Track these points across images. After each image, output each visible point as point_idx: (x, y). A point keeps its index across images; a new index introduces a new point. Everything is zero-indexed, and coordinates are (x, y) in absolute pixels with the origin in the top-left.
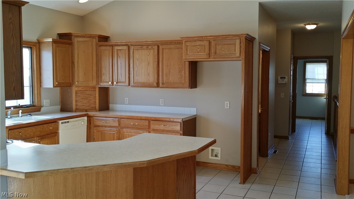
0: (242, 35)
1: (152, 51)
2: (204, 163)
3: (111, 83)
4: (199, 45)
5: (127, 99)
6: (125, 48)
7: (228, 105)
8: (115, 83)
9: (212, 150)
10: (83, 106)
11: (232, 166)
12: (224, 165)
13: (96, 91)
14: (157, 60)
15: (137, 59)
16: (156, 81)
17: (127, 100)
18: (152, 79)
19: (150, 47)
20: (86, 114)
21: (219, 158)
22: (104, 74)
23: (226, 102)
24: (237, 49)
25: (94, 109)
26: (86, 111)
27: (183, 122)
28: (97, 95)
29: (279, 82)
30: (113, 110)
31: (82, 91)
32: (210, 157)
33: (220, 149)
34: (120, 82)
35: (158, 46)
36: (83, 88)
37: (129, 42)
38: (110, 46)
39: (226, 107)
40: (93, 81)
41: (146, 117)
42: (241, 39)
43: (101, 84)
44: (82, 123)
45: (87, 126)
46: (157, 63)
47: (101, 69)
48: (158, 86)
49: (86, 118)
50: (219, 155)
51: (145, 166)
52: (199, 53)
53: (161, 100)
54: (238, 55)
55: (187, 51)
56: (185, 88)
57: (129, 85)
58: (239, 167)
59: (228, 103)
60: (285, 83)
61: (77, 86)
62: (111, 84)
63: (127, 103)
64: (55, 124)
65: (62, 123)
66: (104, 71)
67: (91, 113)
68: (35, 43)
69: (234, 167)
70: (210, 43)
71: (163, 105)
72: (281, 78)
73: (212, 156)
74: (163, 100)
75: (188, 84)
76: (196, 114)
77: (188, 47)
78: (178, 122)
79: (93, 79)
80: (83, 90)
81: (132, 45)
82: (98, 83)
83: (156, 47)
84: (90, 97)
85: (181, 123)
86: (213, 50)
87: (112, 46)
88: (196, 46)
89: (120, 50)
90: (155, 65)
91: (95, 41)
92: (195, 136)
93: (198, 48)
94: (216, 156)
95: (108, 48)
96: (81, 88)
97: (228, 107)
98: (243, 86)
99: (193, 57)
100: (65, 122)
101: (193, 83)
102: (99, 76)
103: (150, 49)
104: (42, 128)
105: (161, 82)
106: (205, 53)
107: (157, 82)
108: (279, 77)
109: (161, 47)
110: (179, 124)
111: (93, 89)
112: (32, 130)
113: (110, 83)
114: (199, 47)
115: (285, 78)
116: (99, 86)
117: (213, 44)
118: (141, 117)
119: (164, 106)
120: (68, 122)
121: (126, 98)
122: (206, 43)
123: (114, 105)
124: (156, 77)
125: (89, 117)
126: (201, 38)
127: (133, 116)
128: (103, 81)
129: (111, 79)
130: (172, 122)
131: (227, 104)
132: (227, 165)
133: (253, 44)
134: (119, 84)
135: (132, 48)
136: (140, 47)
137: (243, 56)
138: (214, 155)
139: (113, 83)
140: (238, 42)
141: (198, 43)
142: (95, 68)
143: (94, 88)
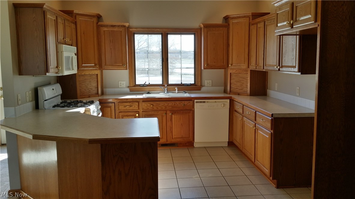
6: (263, 24)
10: (237, 88)
13: (248, 74)
15: (268, 37)
18: (275, 60)
20: (229, 97)
22: (252, 56)
25: (246, 93)
28: (249, 79)
30: (269, 96)
31: (236, 73)
34: (259, 64)
36: (236, 71)
40: (244, 64)
44: (223, 105)
45: (230, 109)
47: (251, 50)
48: (279, 70)
49: (228, 101)
53: (297, 88)
61: (231, 69)
62: (255, 67)
63: (277, 90)
64: (189, 102)
65: (197, 102)
66: (252, 53)
67: (233, 97)
68: (197, 29)
71: (299, 95)
74: (299, 88)
79: (244, 62)
81: (267, 20)
82: (249, 66)
84: (243, 80)
87: (257, 24)
89: (260, 28)
90: (278, 43)
91: (249, 19)
95: (255, 26)
96: (235, 70)
100: (201, 102)
102: (249, 58)
104: (174, 104)
105: (281, 64)
111: (245, 72)
112: (163, 104)
113: (254, 65)
118: (251, 106)
120: (204, 102)
121: (276, 84)
123: (270, 91)
124: (278, 58)
125: (232, 100)
127: (248, 104)
128: (251, 63)
129: (255, 62)
134: (258, 67)
135: (266, 24)
136: (270, 21)
139: (256, 65)
142: (247, 50)
143: (246, 70)
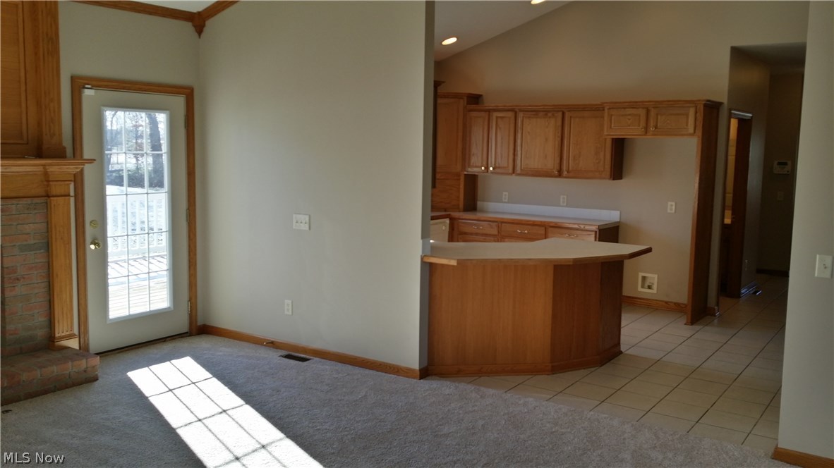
0: (699, 101)
1: (553, 121)
2: (630, 297)
3: (485, 168)
4: (630, 115)
5: (507, 193)
6: (511, 114)
7: (674, 207)
8: (491, 169)
9: (644, 278)
11: (675, 303)
12: (663, 301)
13: (461, 181)
14: (560, 134)
15: (529, 133)
16: (557, 166)
17: (505, 195)
18: (551, 164)
19: (550, 114)
20: (446, 215)
21: (654, 291)
22: (474, 155)
23: (670, 203)
24: (691, 121)
25: (456, 208)
26: (445, 211)
27: (600, 230)
28: (462, 186)
29: (775, 172)
30: (482, 211)
32: (640, 289)
33: (656, 276)
34: (499, 167)
35: (563, 114)
37: (517, 106)
38: (485, 111)
39: (669, 211)
40: (456, 165)
41: (541, 222)
42: (698, 107)
43: (469, 169)
44: (444, 228)
45: (449, 232)
46: (559, 139)
47: (470, 146)
48: (560, 175)
49: (447, 221)
50: (655, 287)
51: (571, 263)
52: (629, 126)
53: (562, 197)
54: (691, 130)
55: (611, 122)
56: (604, 178)
57: (514, 172)
58: (686, 306)
59: (674, 204)
60: (786, 172)
62: (486, 171)
63: (506, 200)
66: (474, 150)
67: (455, 214)
69: (677, 304)
70: (648, 112)
71: (565, 204)
72: (779, 164)
73: (643, 287)
74: (565, 197)
75: (608, 173)
76: (618, 220)
77: (613, 118)
78: (592, 231)
79: (457, 161)
80: (442, 178)
81: (521, 111)
82: (464, 168)
83: (560, 114)
84: (451, 189)
85: (596, 232)
86: (652, 123)
87: (489, 111)
88: (626, 115)
89: (502, 118)
90: (557, 143)
91: (463, 103)
92: (617, 242)
93: (629, 119)
94: (649, 287)
95: (482, 114)
97: (673, 211)
98: (697, 178)
99: (619, 134)
101: (618, 171)
102: (465, 157)
103: (550, 117)
105: (565, 168)
106: (639, 126)
107: (558, 168)
108: (776, 163)
109: (567, 115)
110: (593, 233)
111: (456, 178)
113: (483, 168)
114: (629, 117)
115: (786, 164)
116: (466, 173)
117: (653, 113)
118: (534, 222)
119: (567, 206)
121: (504, 193)
122: (642, 112)
123: (486, 203)
124: (558, 161)
125: (452, 219)
126: (634, 105)
127: (522, 220)
128: (471, 164)
129: (485, 163)
130: (582, 230)
131: (671, 207)
132: (666, 303)
133: (718, 112)
134: (497, 170)
135: (521, 115)
136: (533, 113)
137: (699, 132)
138: (646, 285)
139: (487, 168)
140: (692, 111)
141: (629, 111)
142: (460, 146)
143: (458, 175)
